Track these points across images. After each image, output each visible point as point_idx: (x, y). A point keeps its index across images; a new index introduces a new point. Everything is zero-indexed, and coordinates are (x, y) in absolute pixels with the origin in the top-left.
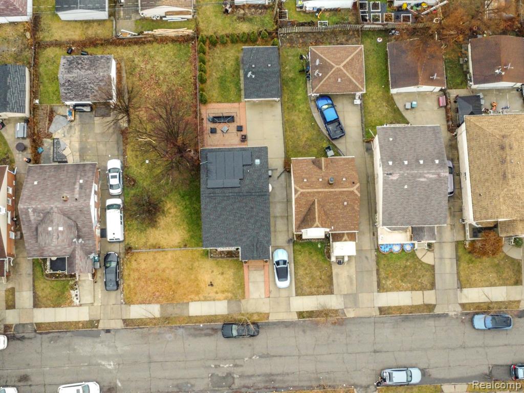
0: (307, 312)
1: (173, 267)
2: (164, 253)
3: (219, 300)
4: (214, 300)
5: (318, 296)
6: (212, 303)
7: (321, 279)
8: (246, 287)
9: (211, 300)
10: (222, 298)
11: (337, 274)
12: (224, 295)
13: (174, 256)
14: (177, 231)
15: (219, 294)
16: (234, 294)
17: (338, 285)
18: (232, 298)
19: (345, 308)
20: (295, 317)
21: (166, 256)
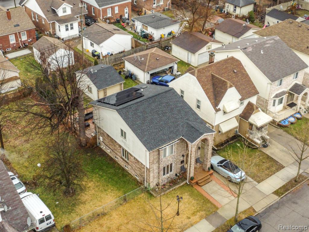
0: (280, 188)
1: (126, 221)
2: (107, 217)
3: (196, 223)
4: (192, 225)
5: (275, 174)
6: (192, 228)
7: (264, 162)
8: (211, 200)
9: (189, 227)
10: (198, 220)
11: (272, 154)
12: (197, 216)
13: (120, 213)
14: (107, 194)
15: (192, 218)
16: (205, 210)
17: (281, 160)
18: (207, 215)
19: (304, 170)
20: (276, 198)
21: (112, 218)
